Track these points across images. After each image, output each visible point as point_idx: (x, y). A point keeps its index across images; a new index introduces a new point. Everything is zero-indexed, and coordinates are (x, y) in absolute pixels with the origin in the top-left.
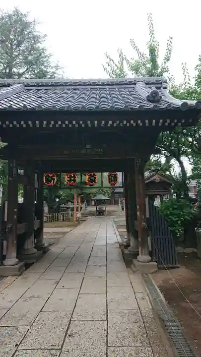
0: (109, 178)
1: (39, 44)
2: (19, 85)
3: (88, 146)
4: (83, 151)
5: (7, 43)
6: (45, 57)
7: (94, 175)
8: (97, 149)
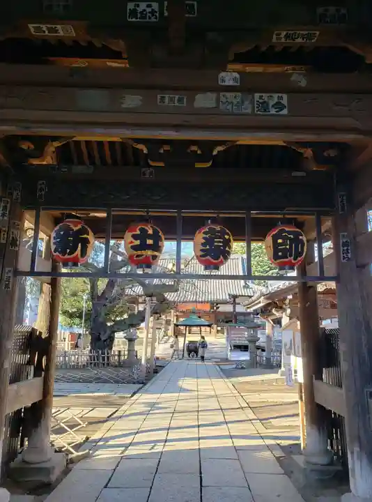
8: (265, 96)
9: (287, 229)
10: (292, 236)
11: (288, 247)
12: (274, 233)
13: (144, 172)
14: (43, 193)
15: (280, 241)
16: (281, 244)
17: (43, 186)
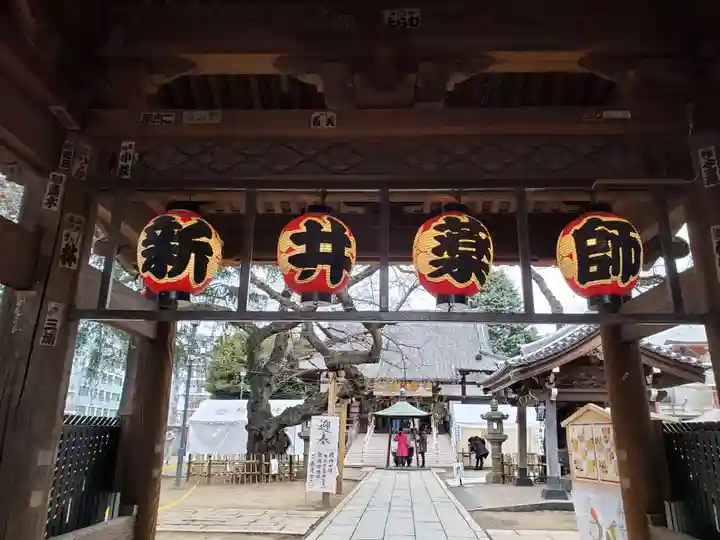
9: (604, 219)
10: (616, 232)
11: (609, 254)
12: (578, 227)
13: (316, 119)
14: (129, 163)
15: (591, 242)
16: (594, 249)
17: (131, 151)
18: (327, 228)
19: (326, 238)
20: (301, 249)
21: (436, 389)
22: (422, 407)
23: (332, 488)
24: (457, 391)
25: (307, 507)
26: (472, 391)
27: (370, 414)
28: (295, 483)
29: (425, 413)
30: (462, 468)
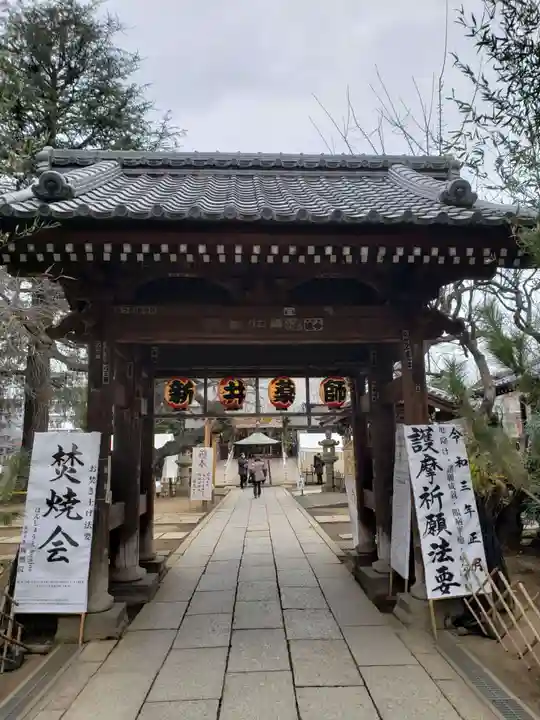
0: (326, 392)
1: (119, 80)
2: (111, 164)
3: (290, 311)
4: (277, 324)
5: (43, 74)
6: (133, 111)
7: (290, 383)
8: (310, 320)
9: (334, 380)
10: (337, 386)
11: (334, 393)
12: (325, 382)
15: (329, 389)
18: (237, 385)
19: (236, 388)
20: (228, 393)
21: (285, 422)
22: (272, 437)
23: (208, 497)
24: (303, 421)
25: (191, 511)
26: (315, 422)
27: (229, 444)
28: (175, 499)
29: (276, 442)
30: (303, 483)
